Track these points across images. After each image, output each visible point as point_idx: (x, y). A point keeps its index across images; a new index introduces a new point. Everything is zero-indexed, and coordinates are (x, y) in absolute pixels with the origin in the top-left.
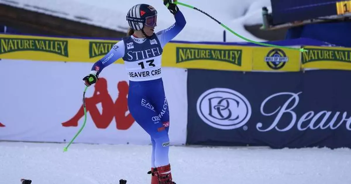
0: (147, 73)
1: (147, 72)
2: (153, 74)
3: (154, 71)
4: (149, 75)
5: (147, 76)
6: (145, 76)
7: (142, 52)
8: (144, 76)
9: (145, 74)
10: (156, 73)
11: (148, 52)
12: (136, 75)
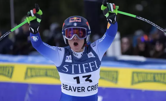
0: (82, 89)
1: (82, 87)
2: (89, 90)
3: (90, 87)
4: (84, 91)
5: (82, 92)
6: (80, 92)
7: (79, 65)
8: (78, 91)
9: (80, 89)
10: (92, 89)
11: (86, 66)
12: (70, 88)
